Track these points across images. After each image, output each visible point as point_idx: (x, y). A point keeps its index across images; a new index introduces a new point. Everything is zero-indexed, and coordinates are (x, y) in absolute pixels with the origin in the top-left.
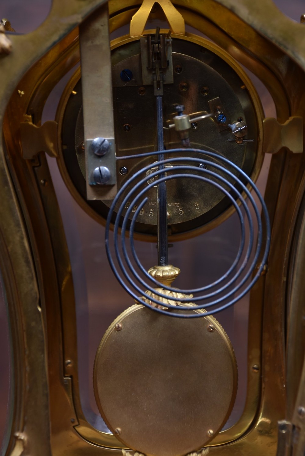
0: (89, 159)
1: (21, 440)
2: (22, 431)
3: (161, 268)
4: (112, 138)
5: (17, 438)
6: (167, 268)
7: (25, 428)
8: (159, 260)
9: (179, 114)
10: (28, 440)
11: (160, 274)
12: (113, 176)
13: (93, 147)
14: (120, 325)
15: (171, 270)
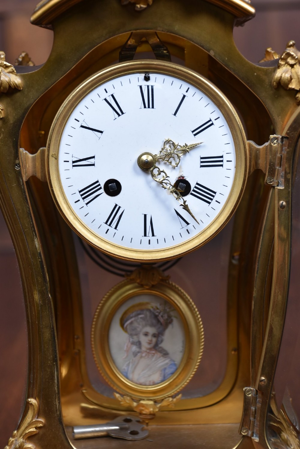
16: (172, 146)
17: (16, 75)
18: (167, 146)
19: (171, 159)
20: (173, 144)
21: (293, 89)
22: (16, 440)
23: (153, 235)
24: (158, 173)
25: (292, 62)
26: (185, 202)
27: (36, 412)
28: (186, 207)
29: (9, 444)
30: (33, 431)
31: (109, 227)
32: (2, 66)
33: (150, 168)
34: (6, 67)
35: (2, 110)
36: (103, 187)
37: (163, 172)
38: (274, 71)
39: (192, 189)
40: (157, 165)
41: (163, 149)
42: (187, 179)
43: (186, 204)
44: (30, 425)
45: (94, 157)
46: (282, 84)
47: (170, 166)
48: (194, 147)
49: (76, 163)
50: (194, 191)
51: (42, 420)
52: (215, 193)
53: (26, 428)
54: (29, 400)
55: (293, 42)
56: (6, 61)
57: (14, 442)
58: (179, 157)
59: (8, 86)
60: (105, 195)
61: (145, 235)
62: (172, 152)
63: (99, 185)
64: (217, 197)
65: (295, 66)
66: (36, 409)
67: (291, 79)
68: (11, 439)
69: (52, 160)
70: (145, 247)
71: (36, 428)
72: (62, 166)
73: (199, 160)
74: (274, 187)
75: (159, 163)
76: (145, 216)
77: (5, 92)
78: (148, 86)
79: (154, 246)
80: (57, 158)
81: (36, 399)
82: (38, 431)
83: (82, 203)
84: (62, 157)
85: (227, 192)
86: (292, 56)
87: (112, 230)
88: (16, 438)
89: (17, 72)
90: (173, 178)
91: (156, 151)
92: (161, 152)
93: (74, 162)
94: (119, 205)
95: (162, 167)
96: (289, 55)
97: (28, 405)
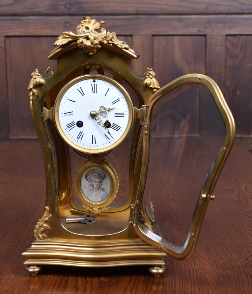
16: (104, 109)
17: (42, 79)
18: (102, 108)
19: (103, 114)
20: (104, 107)
21: (152, 88)
22: (40, 223)
23: (96, 143)
24: (98, 119)
25: (151, 77)
26: (108, 131)
27: (48, 212)
28: (109, 133)
29: (37, 224)
30: (47, 220)
31: (78, 140)
32: (37, 75)
33: (95, 117)
34: (38, 76)
35: (37, 92)
36: (76, 124)
37: (100, 118)
38: (144, 80)
39: (111, 125)
40: (97, 116)
41: (100, 110)
42: (110, 122)
43: (109, 131)
44: (46, 217)
45: (72, 112)
46: (147, 85)
47: (103, 116)
48: (112, 109)
49: (66, 114)
50: (112, 126)
51: (50, 215)
52: (120, 127)
53: (44, 218)
54: (46, 207)
55: (152, 69)
56: (39, 73)
57: (39, 223)
58: (106, 113)
59: (39, 83)
60: (77, 127)
61: (92, 143)
62: (103, 111)
63: (75, 123)
64: (121, 129)
65: (152, 78)
66: (48, 211)
67: (151, 83)
68: (38, 222)
69: (56, 113)
70: (92, 148)
71: (48, 218)
72: (60, 115)
73: (114, 114)
74: (143, 126)
75: (98, 115)
76: (93, 136)
77: (38, 85)
78: (95, 85)
79: (96, 148)
80: (58, 112)
81: (48, 207)
82: (49, 219)
83: (68, 130)
84: (60, 111)
85: (125, 127)
86: (151, 74)
87: (79, 140)
88: (40, 222)
89: (43, 78)
90: (104, 121)
91: (97, 110)
92: (99, 110)
93: (65, 114)
94: (82, 131)
95: (99, 117)
96: (150, 74)
97: (45, 209)
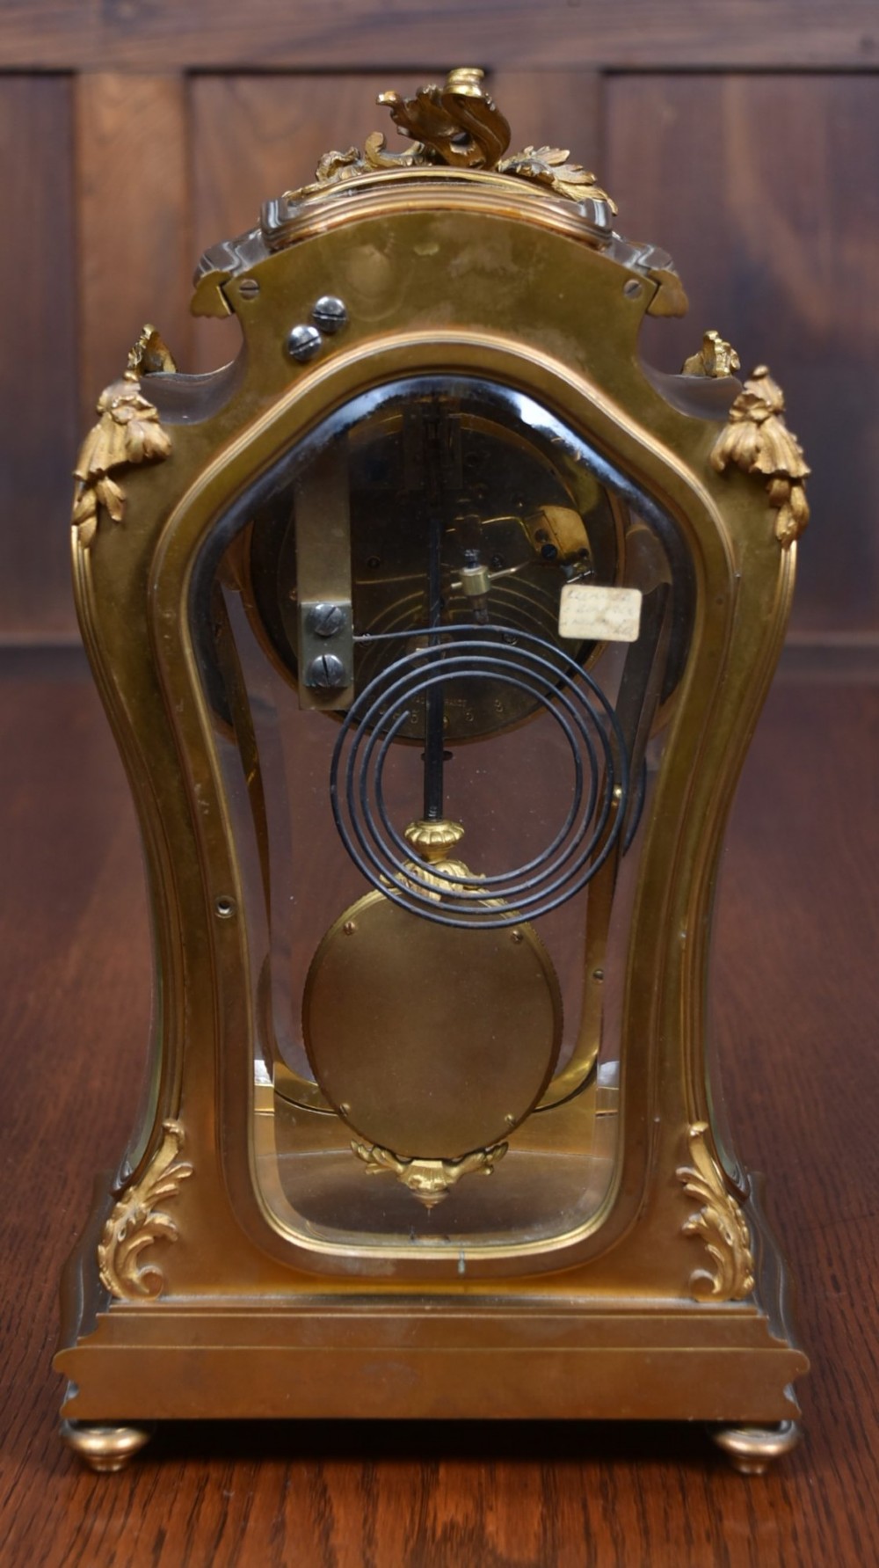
0: (306, 641)
1: (174, 1133)
2: (176, 1117)
3: (430, 828)
4: (347, 602)
5: (166, 1130)
6: (440, 828)
7: (182, 1112)
8: (426, 811)
9: (470, 565)
10: (186, 1135)
11: (426, 840)
12: (347, 672)
13: (313, 618)
14: (353, 925)
15: (447, 832)
